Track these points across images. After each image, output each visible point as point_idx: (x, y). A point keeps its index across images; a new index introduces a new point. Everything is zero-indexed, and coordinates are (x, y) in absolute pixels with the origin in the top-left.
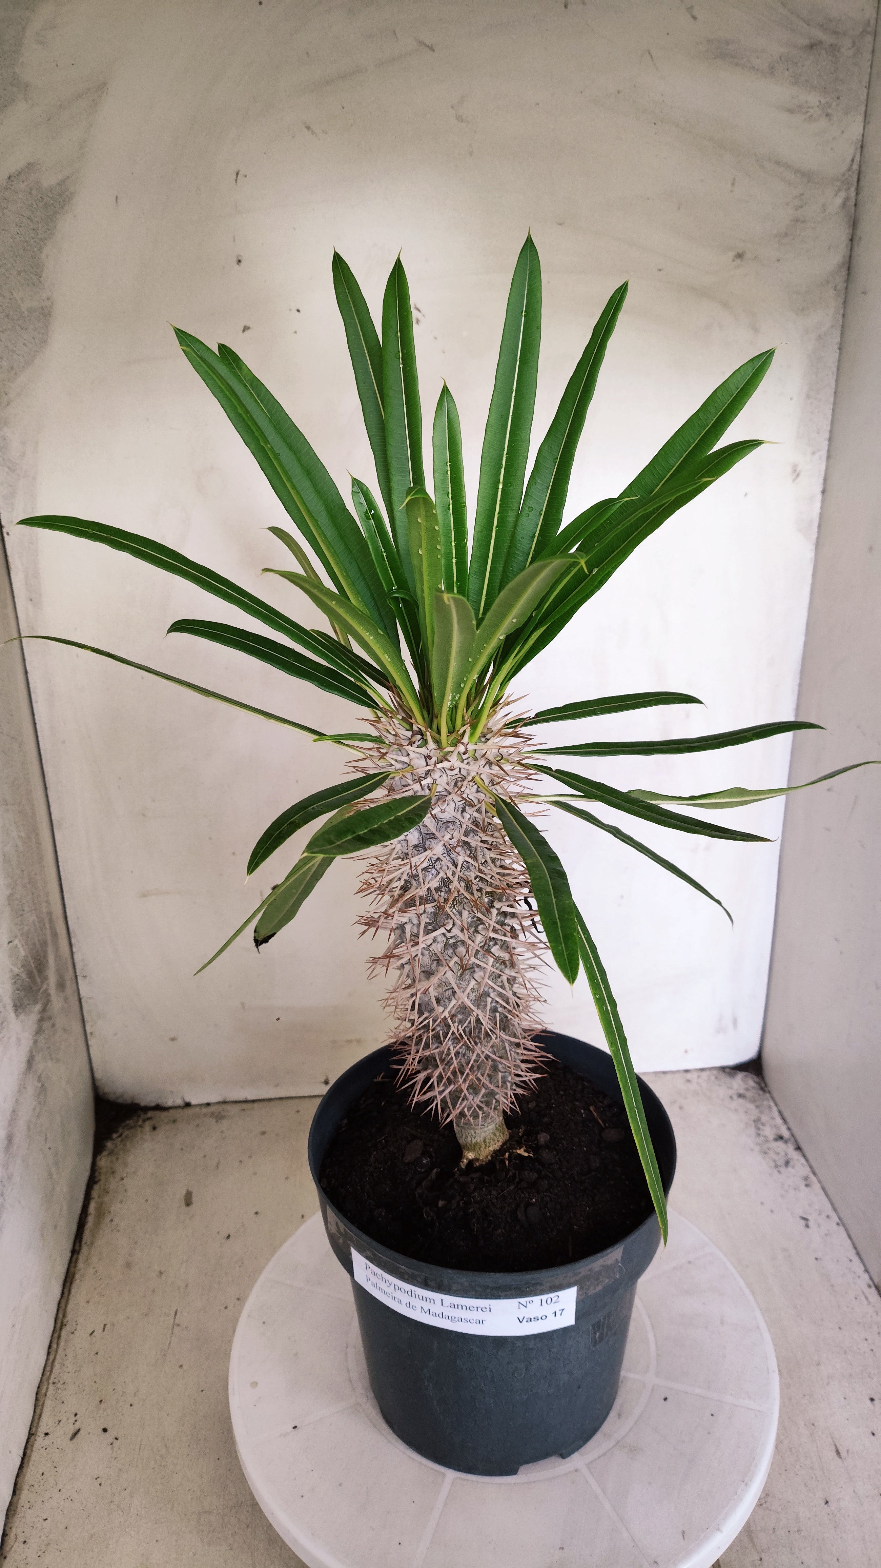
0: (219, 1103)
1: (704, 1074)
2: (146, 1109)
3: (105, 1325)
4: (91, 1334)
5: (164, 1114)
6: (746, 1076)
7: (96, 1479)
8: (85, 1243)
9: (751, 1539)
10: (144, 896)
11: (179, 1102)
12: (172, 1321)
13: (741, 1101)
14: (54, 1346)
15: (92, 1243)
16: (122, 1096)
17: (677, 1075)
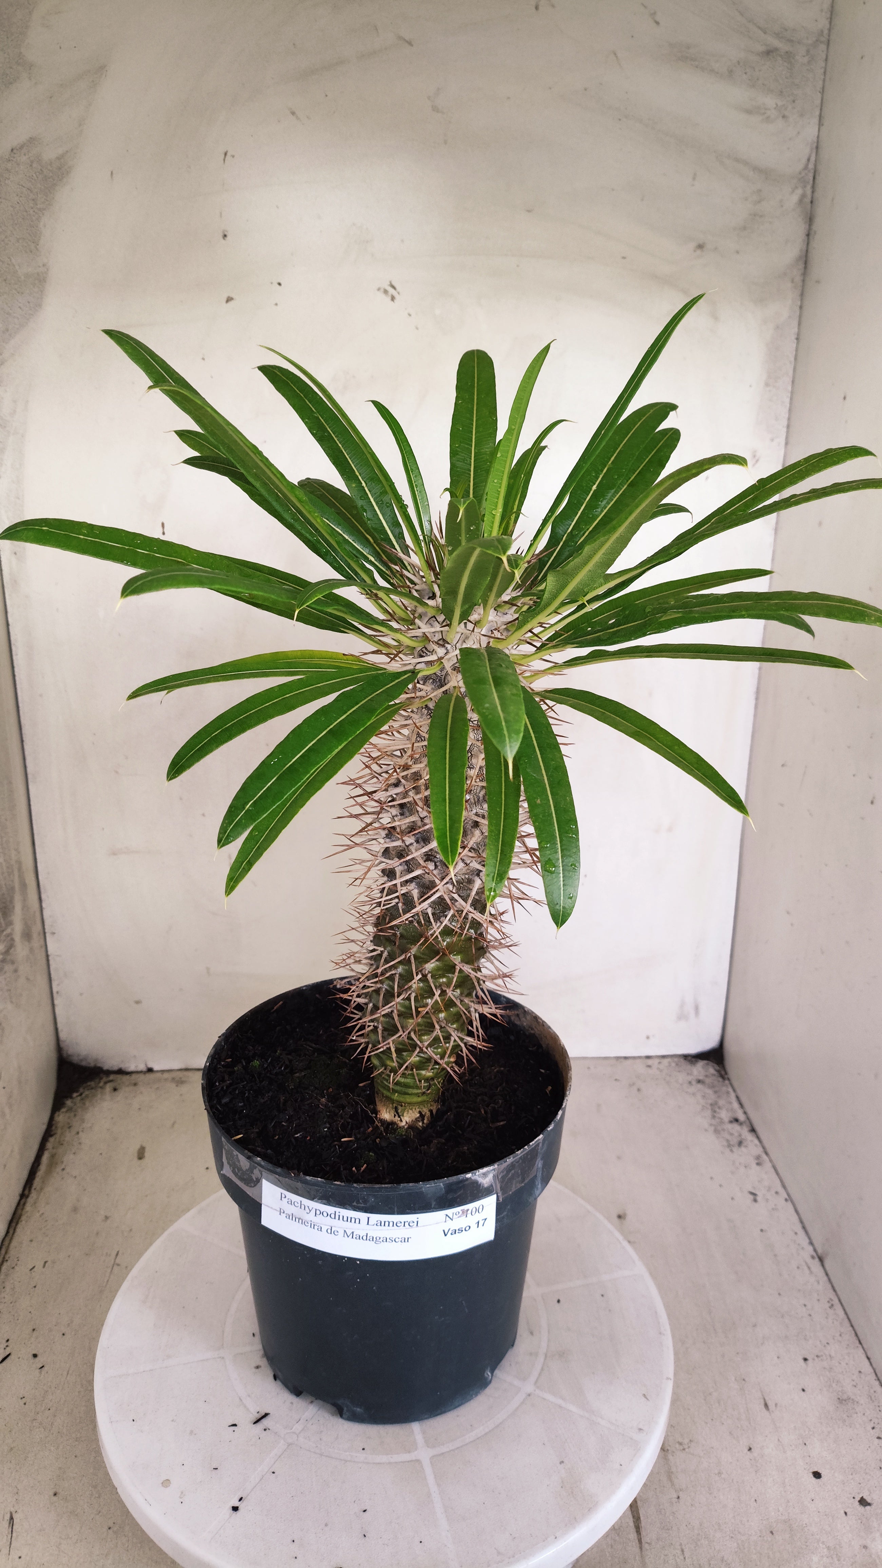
0: (181, 1070)
1: (666, 1062)
2: (109, 1073)
3: (46, 1262)
4: (31, 1270)
5: (125, 1078)
6: (707, 1064)
7: (21, 1399)
8: (35, 1189)
9: (670, 1479)
10: (114, 854)
11: (142, 1067)
12: (113, 1261)
13: (700, 1086)
15: (42, 1189)
16: (85, 1059)
17: (638, 1061)
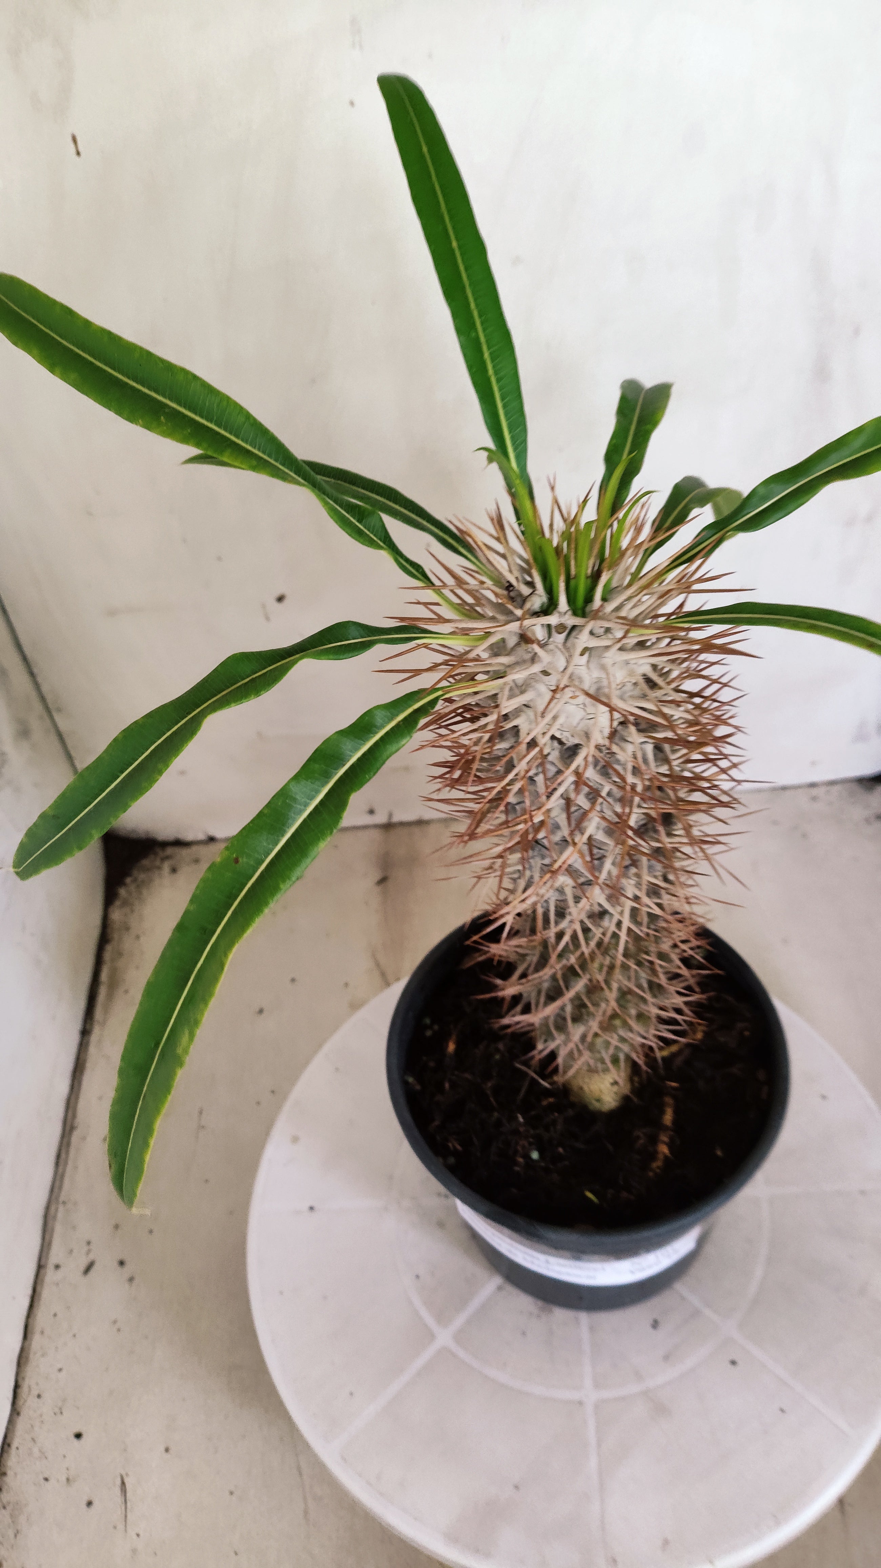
1: (836, 789)
2: (165, 844)
5: (184, 852)
7: (114, 1323)
8: (97, 1021)
11: (201, 836)
12: (197, 1123)
14: (63, 1156)
15: (105, 1021)
16: (134, 831)
17: (800, 791)
